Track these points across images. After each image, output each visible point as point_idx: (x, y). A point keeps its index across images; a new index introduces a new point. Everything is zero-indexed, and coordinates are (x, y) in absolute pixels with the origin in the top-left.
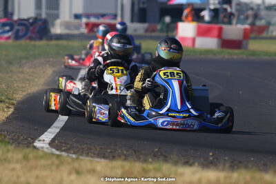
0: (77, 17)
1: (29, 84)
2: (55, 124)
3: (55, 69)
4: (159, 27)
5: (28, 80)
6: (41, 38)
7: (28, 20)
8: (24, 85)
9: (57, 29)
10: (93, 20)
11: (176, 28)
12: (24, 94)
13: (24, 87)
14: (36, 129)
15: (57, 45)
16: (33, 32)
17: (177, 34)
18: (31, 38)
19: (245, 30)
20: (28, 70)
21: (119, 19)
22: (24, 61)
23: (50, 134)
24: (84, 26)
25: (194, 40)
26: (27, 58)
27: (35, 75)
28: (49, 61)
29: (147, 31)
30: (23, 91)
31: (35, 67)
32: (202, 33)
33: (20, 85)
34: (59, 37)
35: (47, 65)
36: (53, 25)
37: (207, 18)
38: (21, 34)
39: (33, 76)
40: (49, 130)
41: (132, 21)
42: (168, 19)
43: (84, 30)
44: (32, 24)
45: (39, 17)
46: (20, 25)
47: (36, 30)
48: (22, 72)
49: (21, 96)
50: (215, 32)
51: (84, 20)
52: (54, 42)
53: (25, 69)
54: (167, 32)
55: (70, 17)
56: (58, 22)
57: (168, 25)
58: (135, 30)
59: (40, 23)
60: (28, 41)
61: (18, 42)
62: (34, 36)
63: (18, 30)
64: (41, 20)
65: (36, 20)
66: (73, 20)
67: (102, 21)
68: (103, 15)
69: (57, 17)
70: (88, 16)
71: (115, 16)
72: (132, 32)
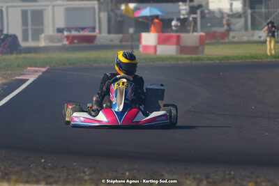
0: (60, 31)
10: (74, 33)
19: (201, 36)
21: (97, 30)
29: (121, 41)
41: (109, 32)
43: (65, 42)
50: (174, 41)
51: (66, 33)
55: (54, 32)
56: (42, 36)
58: (111, 41)
66: (56, 33)
67: (82, 33)
68: (83, 29)
69: (42, 31)
70: (69, 29)
71: (93, 29)
72: (108, 43)
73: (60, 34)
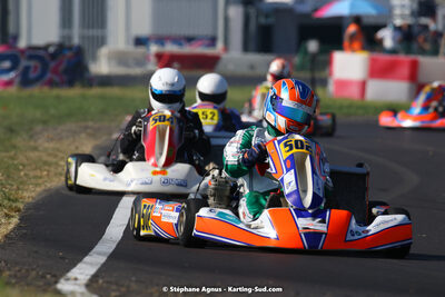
0: (140, 42)
1: (48, 171)
2: (98, 248)
3: (98, 142)
4: (297, 60)
5: (46, 163)
6: (70, 84)
7: (45, 48)
8: (38, 173)
9: (102, 66)
10: (171, 48)
11: (329, 63)
12: (38, 189)
13: (41, 177)
14: (61, 258)
15: (102, 98)
16: (55, 71)
17: (331, 74)
18: (51, 84)
20: (46, 145)
21: (220, 45)
22: (39, 128)
23: (88, 267)
24: (153, 59)
25: (363, 85)
26: (45, 122)
27: (61, 155)
28: (86, 128)
30: (37, 185)
31: (61, 139)
32: (378, 71)
33: (31, 174)
34: (106, 81)
35: (83, 135)
36: (95, 58)
37: (388, 43)
38: (32, 75)
39: (56, 156)
40: (87, 259)
41: (246, 48)
42: (313, 46)
44: (53, 56)
45: (67, 44)
46: (31, 57)
47: (62, 68)
48: (35, 149)
49: (33, 194)
50: (405, 71)
51: (154, 49)
52: (96, 91)
53: (40, 141)
54: (312, 69)
55: (127, 42)
56: (104, 51)
57: (314, 57)
58: (252, 67)
59: (68, 54)
60: (46, 89)
61: (27, 92)
62: (56, 79)
63: (27, 69)
64: (70, 48)
65: (61, 47)
66: (131, 48)
67: (187, 49)
68: (190, 40)
69: (102, 41)
70: (161, 40)
71: (212, 41)
72: (244, 71)
73: (141, 50)
